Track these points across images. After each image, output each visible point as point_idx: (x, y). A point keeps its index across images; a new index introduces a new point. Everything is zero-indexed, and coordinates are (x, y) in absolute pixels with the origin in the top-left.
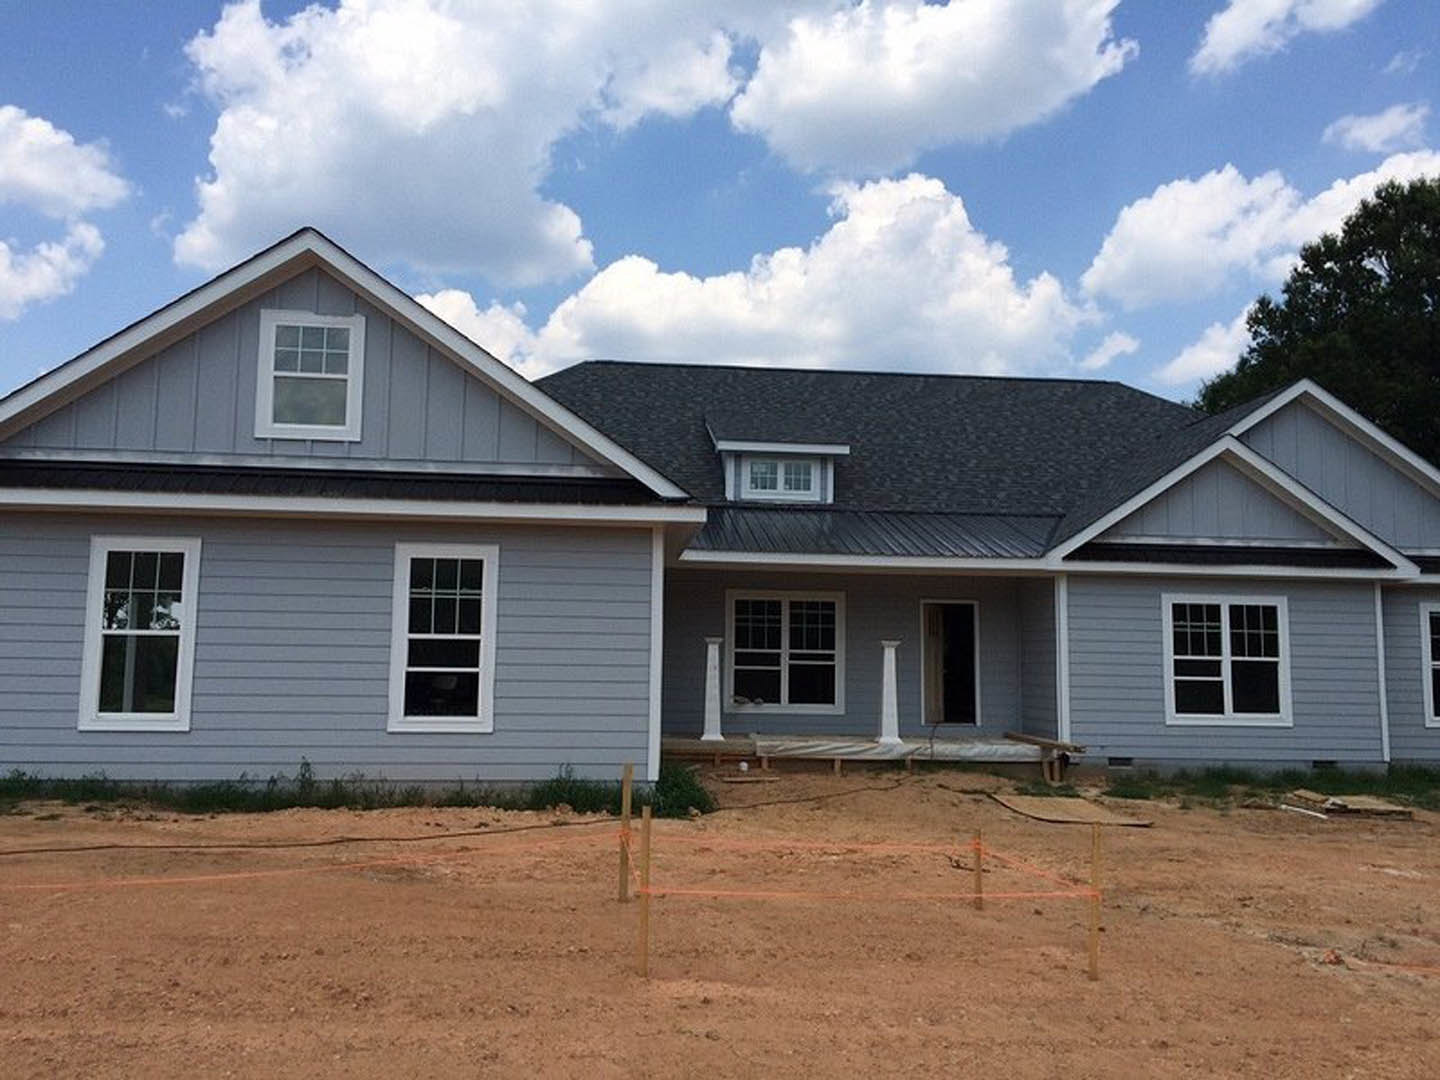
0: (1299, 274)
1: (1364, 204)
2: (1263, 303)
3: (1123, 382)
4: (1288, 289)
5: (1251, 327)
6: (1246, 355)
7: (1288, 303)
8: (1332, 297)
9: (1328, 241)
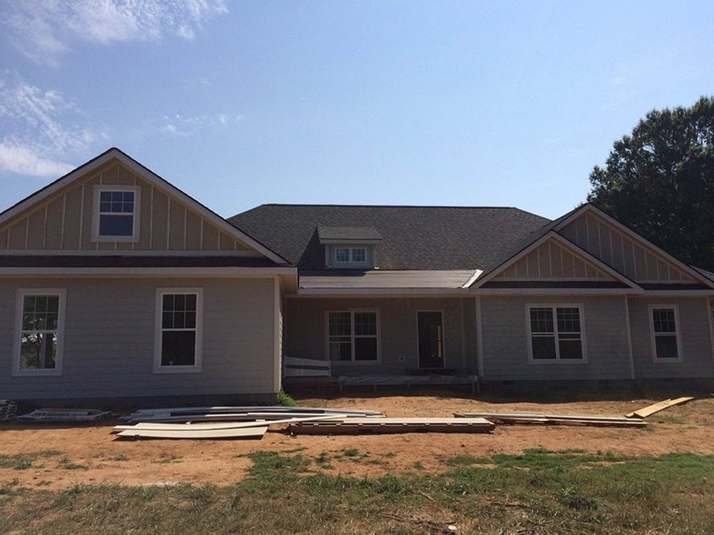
0: (613, 155)
1: (642, 121)
2: (596, 169)
3: (517, 207)
4: (609, 162)
5: (592, 180)
6: (590, 194)
7: (609, 169)
8: (630, 165)
9: (626, 139)
